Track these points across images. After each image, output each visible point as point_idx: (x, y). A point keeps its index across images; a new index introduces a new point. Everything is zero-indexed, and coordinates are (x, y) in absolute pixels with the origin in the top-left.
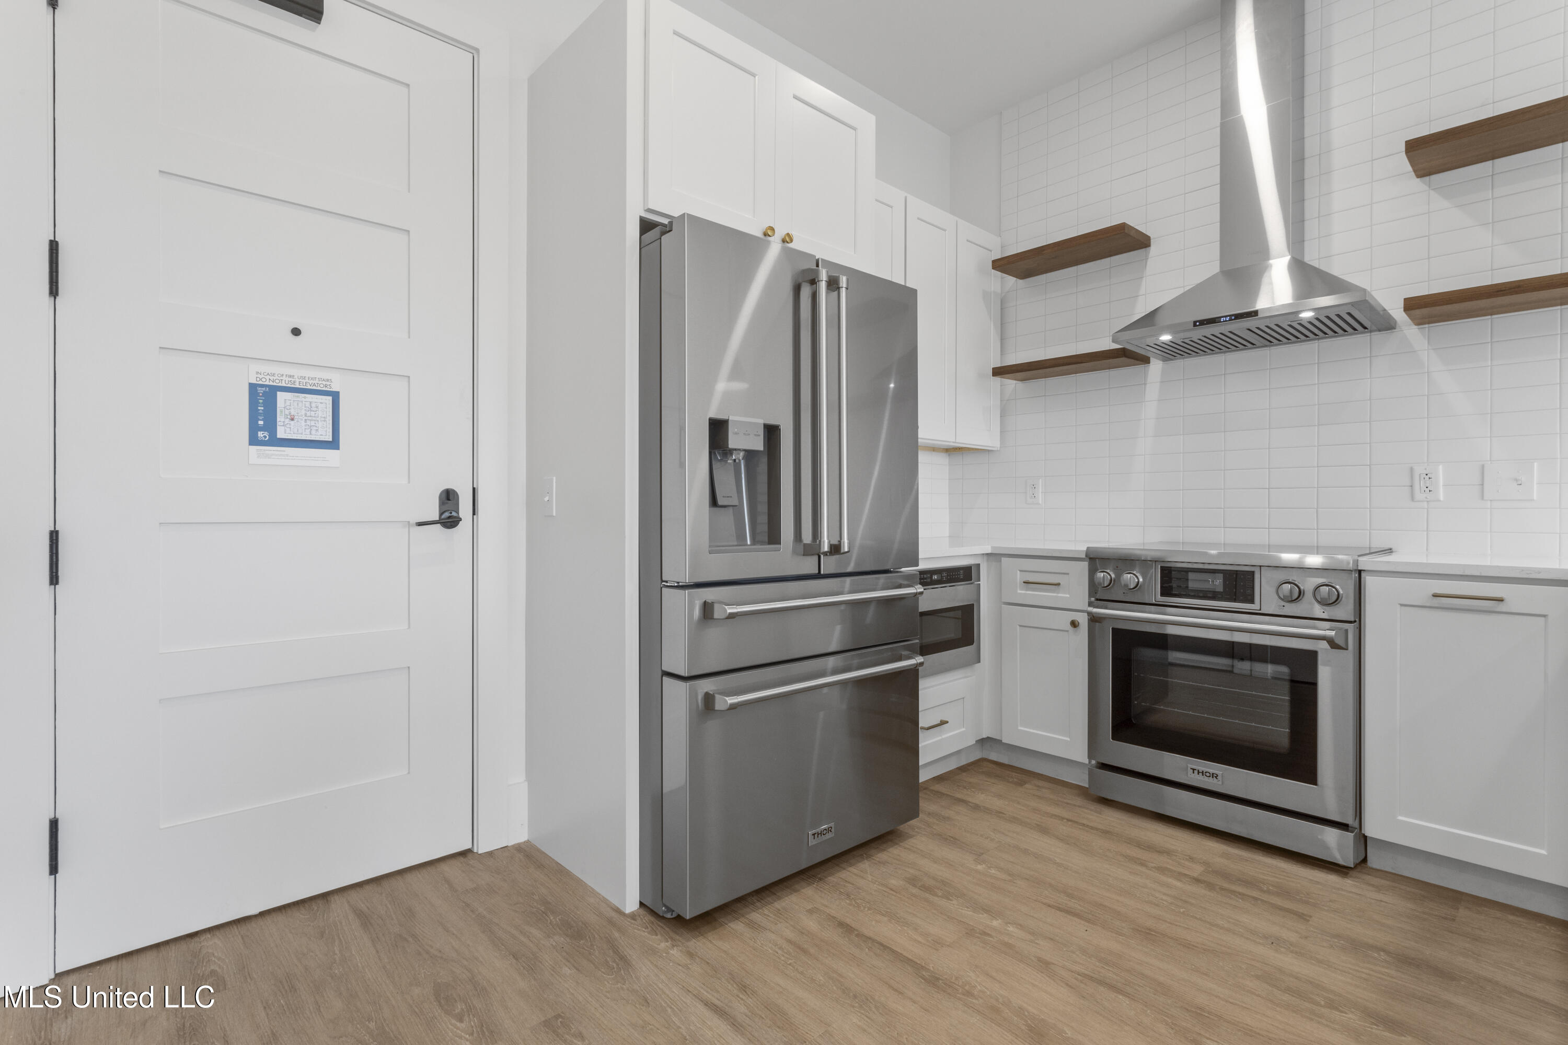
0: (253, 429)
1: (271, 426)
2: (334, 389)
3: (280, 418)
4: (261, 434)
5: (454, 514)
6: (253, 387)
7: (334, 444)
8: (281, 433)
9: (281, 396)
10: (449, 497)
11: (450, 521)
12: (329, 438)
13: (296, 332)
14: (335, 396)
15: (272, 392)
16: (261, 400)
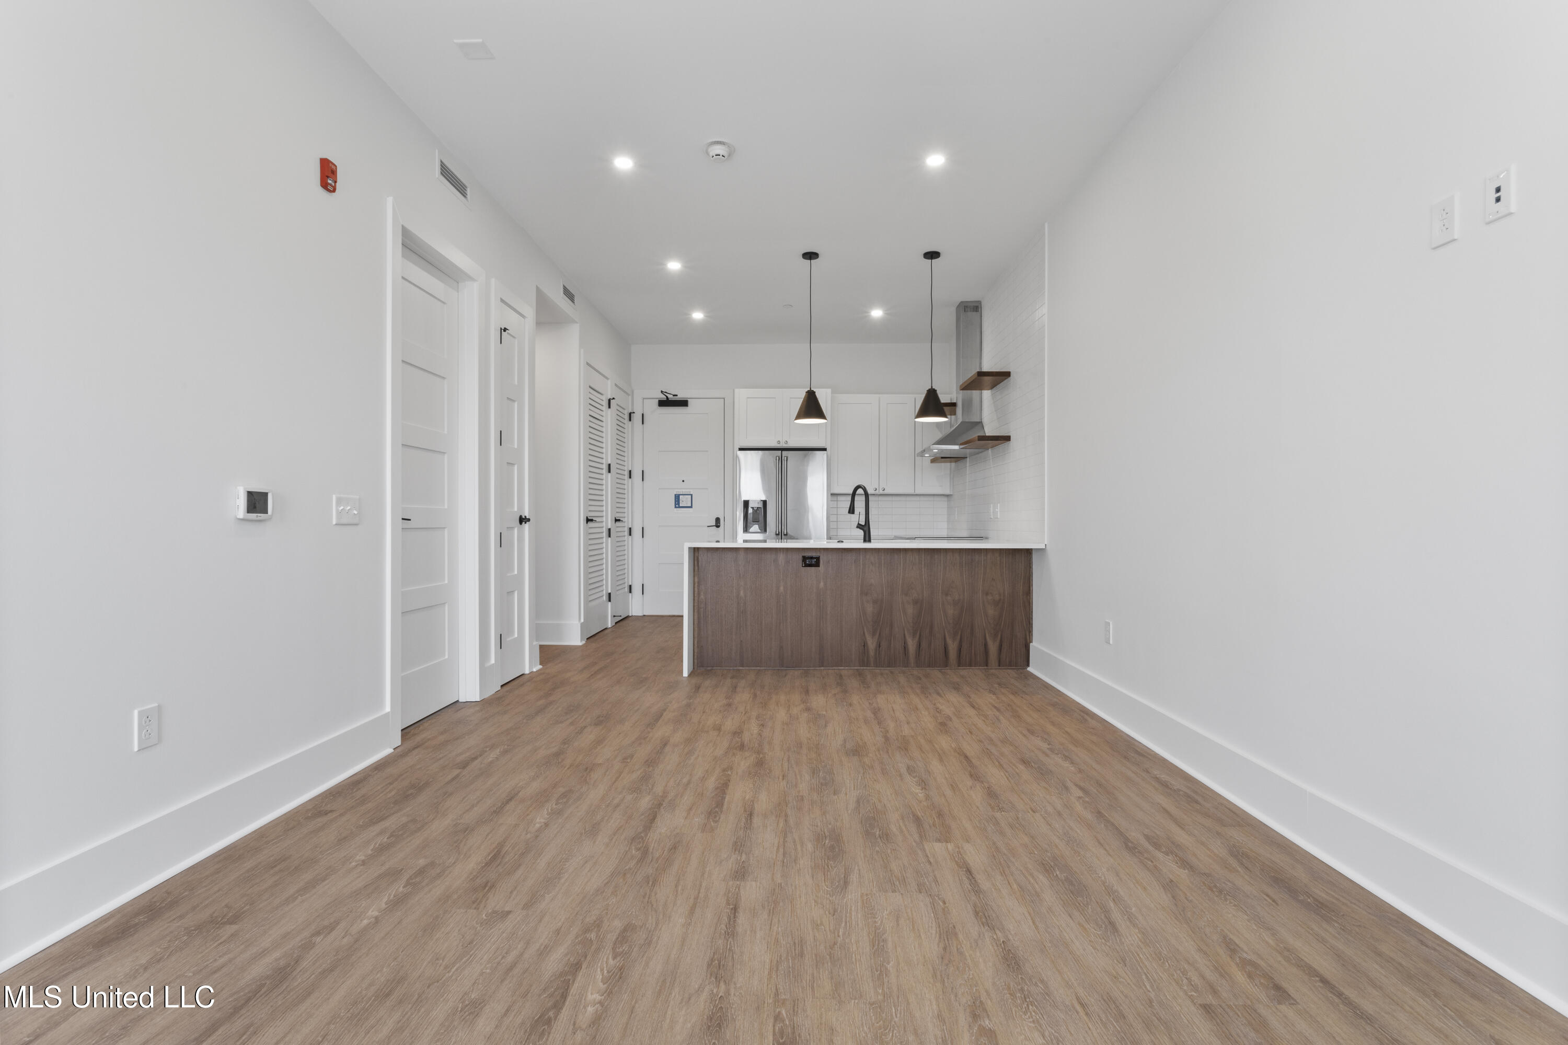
0: (675, 504)
1: (679, 504)
2: (692, 493)
3: (681, 502)
4: (677, 506)
6: (675, 495)
7: (691, 507)
8: (681, 505)
9: (681, 496)
10: (718, 520)
11: (718, 526)
12: (690, 505)
13: (683, 481)
14: (692, 495)
15: (679, 495)
16: (677, 497)
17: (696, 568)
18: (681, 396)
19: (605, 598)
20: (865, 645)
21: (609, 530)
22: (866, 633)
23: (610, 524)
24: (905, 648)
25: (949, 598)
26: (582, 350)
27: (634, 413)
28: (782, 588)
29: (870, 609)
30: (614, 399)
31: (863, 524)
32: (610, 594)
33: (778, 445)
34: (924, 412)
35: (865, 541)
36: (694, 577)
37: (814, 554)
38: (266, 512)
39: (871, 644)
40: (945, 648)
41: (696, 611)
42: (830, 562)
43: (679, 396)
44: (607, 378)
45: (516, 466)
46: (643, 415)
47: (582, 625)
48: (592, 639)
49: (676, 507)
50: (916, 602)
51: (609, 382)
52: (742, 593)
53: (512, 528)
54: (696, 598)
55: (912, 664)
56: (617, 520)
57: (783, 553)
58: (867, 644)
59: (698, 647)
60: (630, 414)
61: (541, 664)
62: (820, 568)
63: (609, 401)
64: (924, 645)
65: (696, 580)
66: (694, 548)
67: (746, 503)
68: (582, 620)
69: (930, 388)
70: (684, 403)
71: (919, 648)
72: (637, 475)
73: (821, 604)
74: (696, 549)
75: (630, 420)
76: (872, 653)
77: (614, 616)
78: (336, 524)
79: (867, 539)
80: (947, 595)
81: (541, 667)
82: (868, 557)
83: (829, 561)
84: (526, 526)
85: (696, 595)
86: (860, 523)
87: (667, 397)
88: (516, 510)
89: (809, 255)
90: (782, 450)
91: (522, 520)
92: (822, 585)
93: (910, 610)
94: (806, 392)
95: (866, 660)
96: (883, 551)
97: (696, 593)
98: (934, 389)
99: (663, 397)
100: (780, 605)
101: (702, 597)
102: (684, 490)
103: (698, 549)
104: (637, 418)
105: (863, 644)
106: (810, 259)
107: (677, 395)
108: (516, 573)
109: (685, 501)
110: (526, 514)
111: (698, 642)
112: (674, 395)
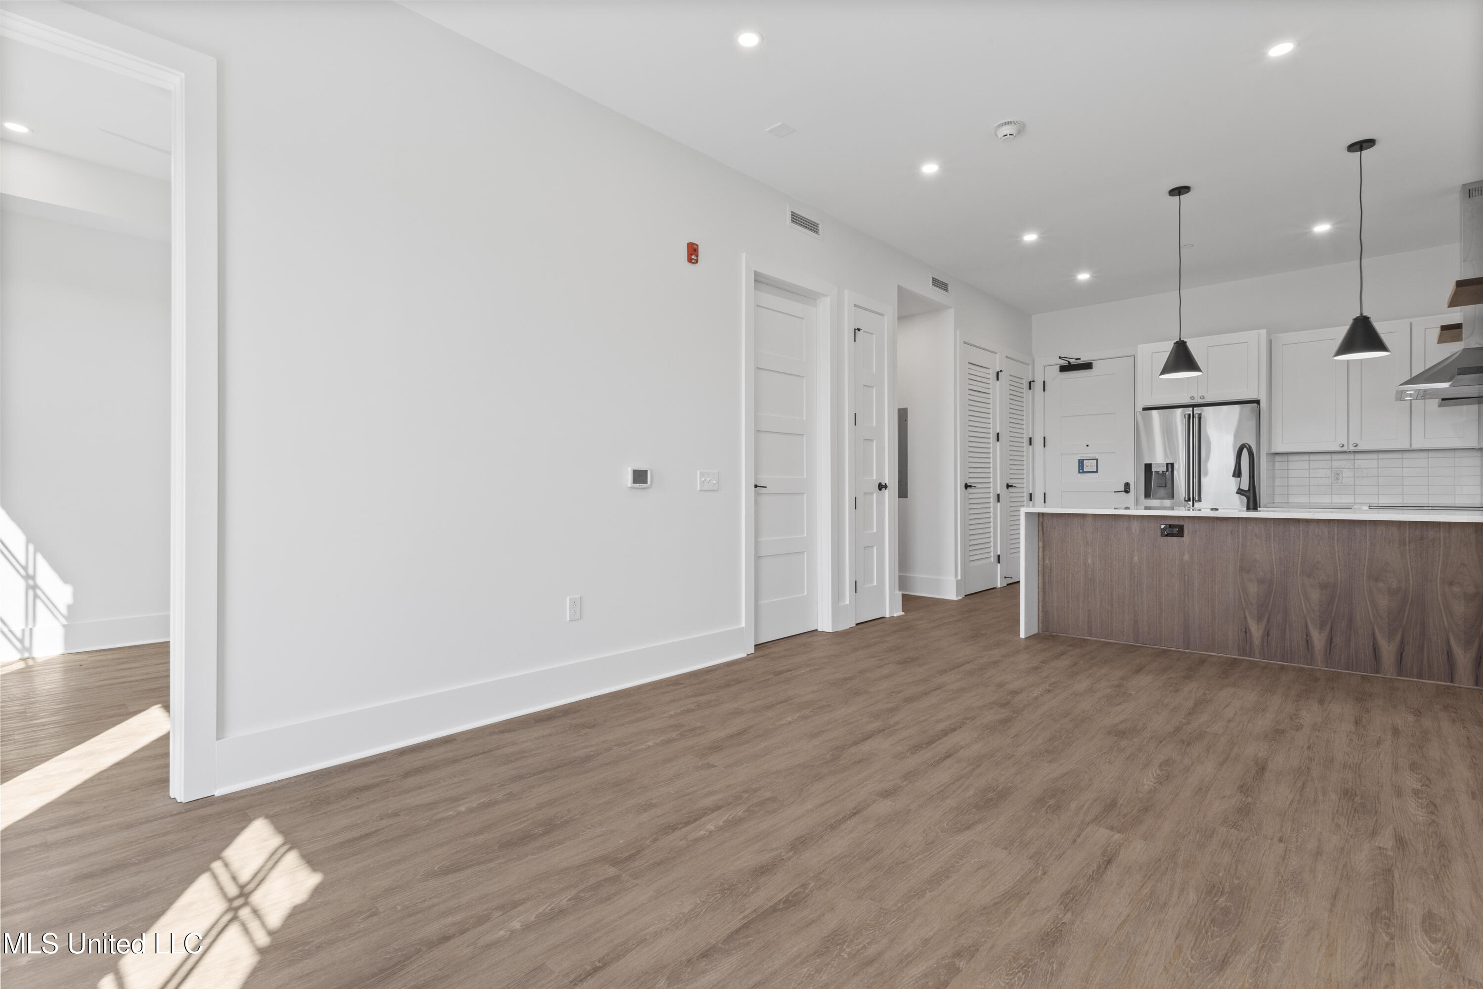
0: (1079, 469)
1: (1083, 469)
2: (1097, 458)
3: (1085, 467)
4: (1081, 471)
5: (1128, 490)
6: (1079, 460)
7: (1097, 472)
8: (1085, 470)
9: (1085, 461)
10: (1127, 485)
12: (1096, 470)
13: (1087, 446)
14: (1097, 460)
15: (1083, 460)
16: (1081, 463)
17: (1041, 533)
18: (1084, 359)
19: (993, 559)
20: (1247, 631)
21: (998, 495)
22: (1248, 617)
23: (999, 488)
24: (1308, 642)
25: (1381, 585)
26: (958, 332)
27: (1034, 381)
28: (1136, 558)
29: (1253, 589)
30: (1001, 371)
31: (1246, 488)
32: (999, 556)
33: (1192, 401)
34: (1348, 346)
35: (1248, 509)
36: (1038, 542)
37: (1176, 523)
38: (646, 483)
39: (1256, 631)
40: (1375, 649)
41: (1040, 575)
42: (1198, 532)
43: (1082, 360)
44: (995, 353)
45: (875, 441)
46: (1044, 382)
47: (958, 583)
48: (968, 596)
49: (1079, 472)
50: (1323, 586)
51: (997, 355)
52: (1090, 561)
53: (872, 493)
54: (1040, 563)
55: (1319, 663)
56: (1008, 486)
57: (1137, 520)
58: (1249, 628)
59: (1043, 611)
60: (1030, 383)
61: (903, 611)
62: (1184, 539)
63: (998, 373)
64: (1339, 640)
65: (1041, 544)
66: (1039, 513)
67: (1148, 467)
68: (959, 578)
69: (1359, 315)
70: (1088, 366)
71: (1331, 644)
72: (1037, 441)
73: (1186, 578)
74: (1040, 515)
75: (1030, 388)
76: (1257, 642)
77: (1005, 577)
78: (700, 491)
79: (1251, 506)
80: (1377, 580)
81: (903, 613)
82: (1249, 527)
83: (1196, 531)
84: (886, 493)
85: (1040, 560)
86: (1241, 488)
87: (1069, 362)
88: (875, 478)
89: (1177, 192)
90: (1193, 406)
91: (881, 487)
92: (1187, 557)
93: (1315, 595)
94: (1175, 343)
95: (1248, 648)
96: (1272, 521)
97: (1040, 557)
98: (1365, 316)
99: (1064, 363)
100: (1134, 577)
101: (1047, 562)
102: (1086, 455)
103: (1043, 514)
104: (1038, 386)
105: (1244, 630)
106: (1179, 194)
107: (1080, 359)
108: (875, 531)
109: (1089, 466)
110: (886, 481)
111: (1043, 607)
112: (1076, 359)
